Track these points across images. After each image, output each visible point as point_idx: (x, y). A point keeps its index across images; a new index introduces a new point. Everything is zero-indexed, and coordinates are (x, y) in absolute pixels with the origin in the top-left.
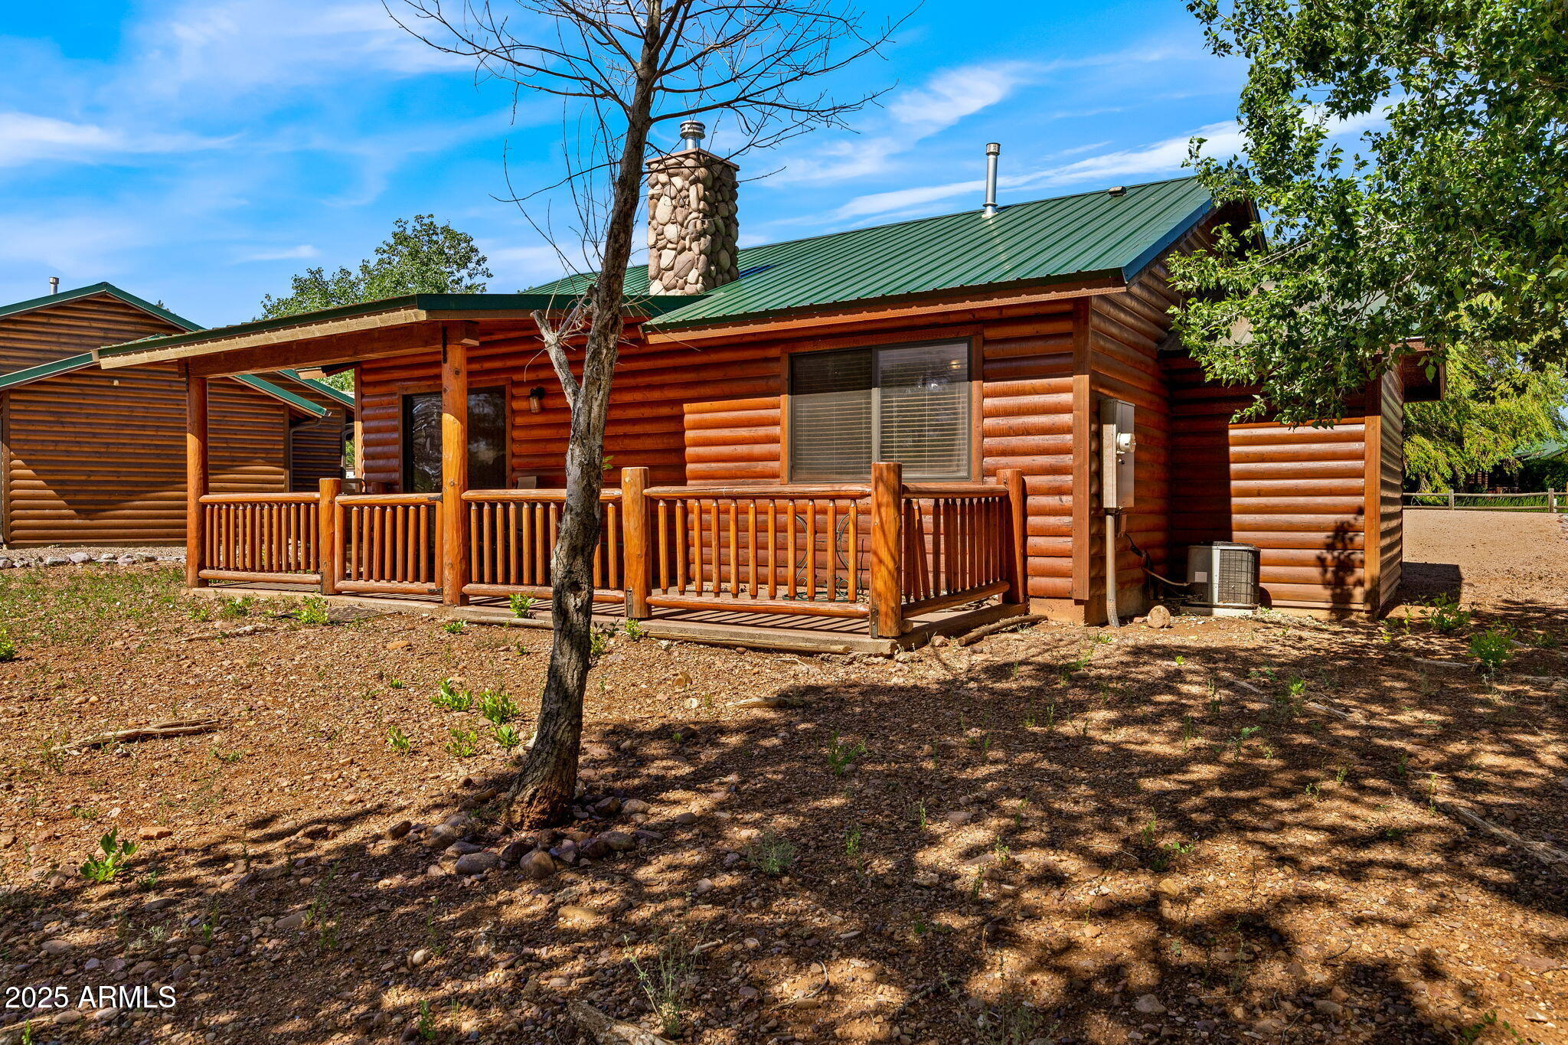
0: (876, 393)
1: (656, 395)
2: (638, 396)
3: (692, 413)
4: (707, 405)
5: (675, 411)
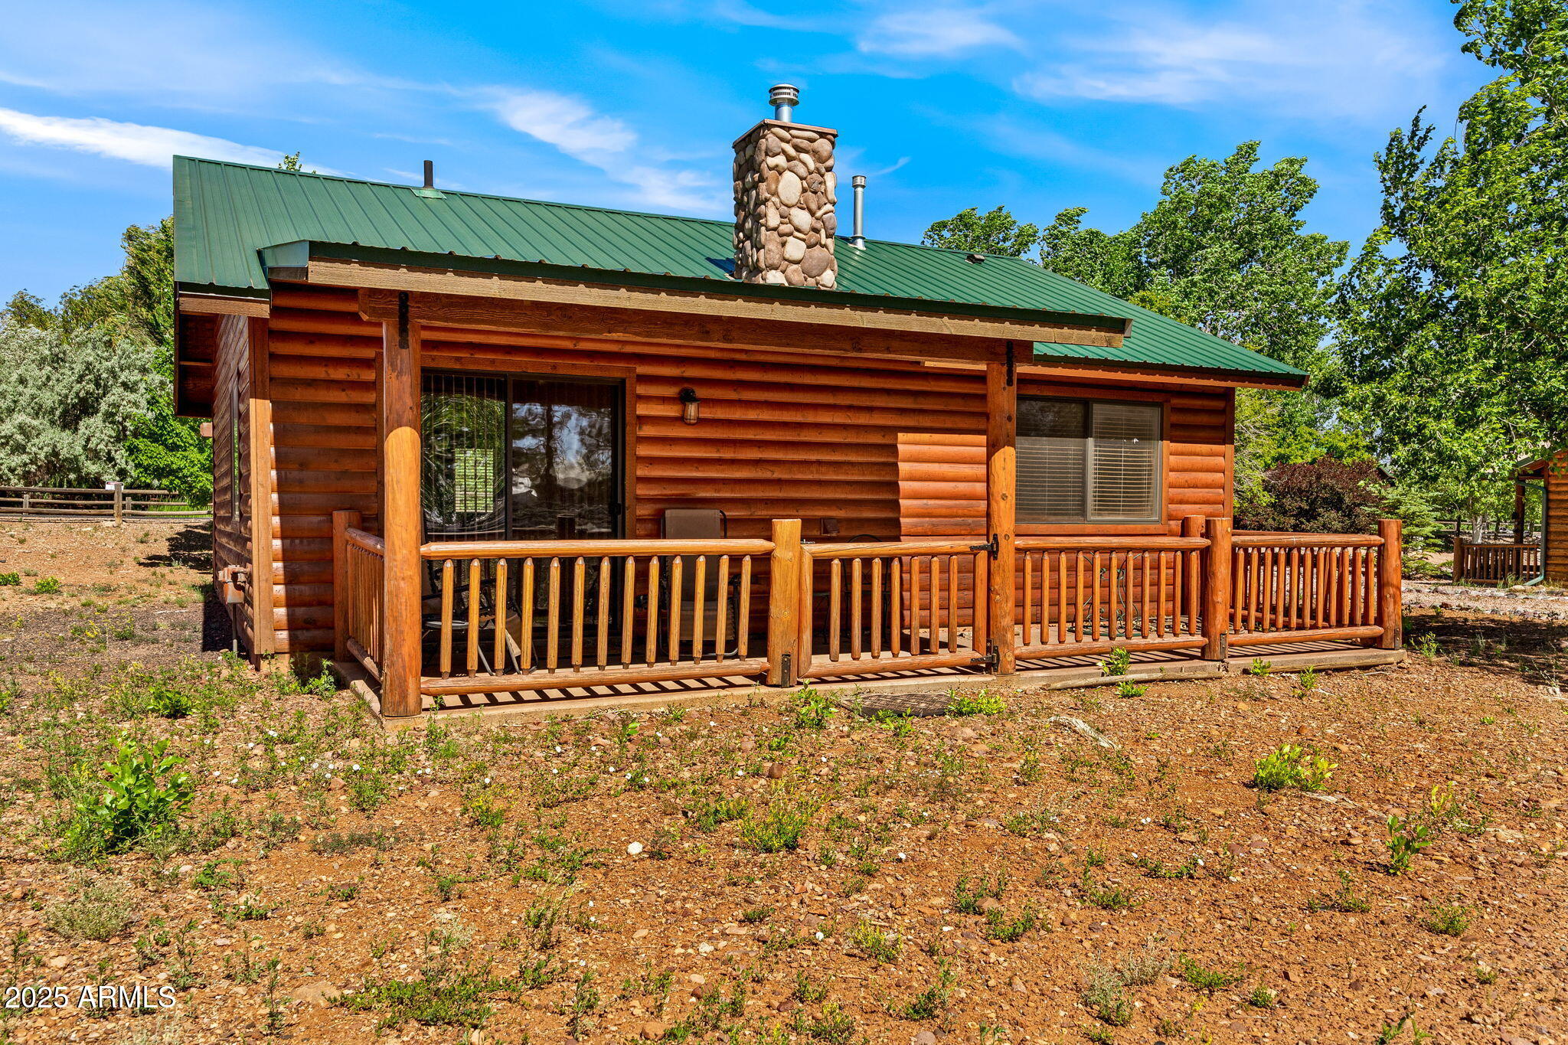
0: (1091, 441)
1: (863, 419)
2: (839, 418)
3: (907, 444)
4: (926, 437)
5: (887, 441)
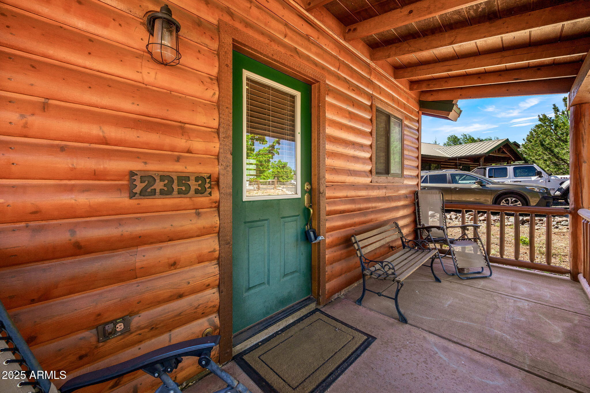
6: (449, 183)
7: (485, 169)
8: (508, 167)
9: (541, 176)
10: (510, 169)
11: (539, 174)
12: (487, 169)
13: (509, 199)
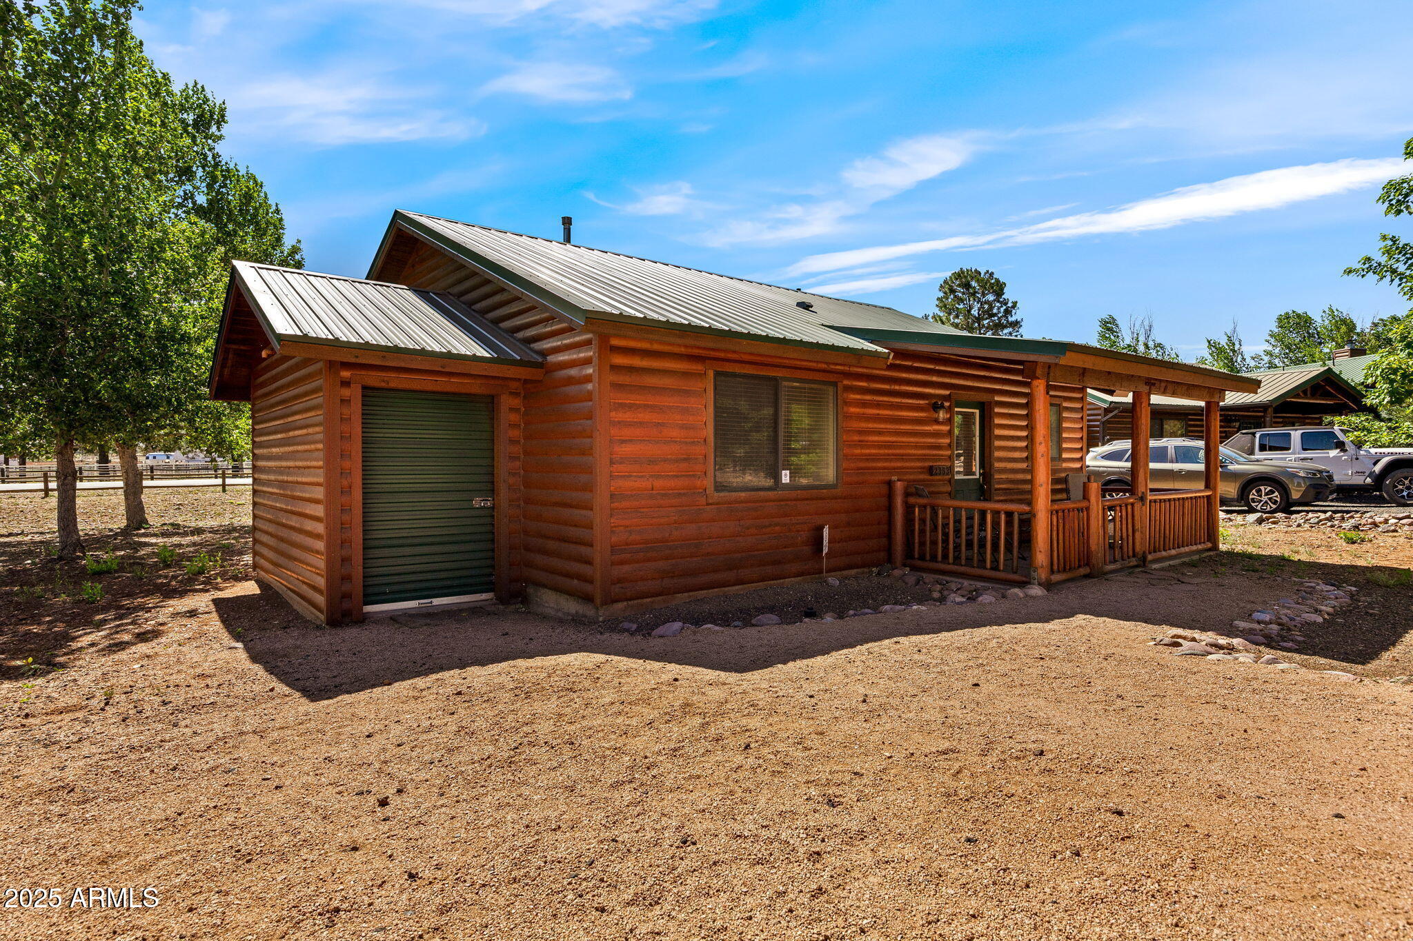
6: (1172, 462)
7: (1254, 434)
8: (1292, 433)
9: (1344, 450)
10: (1296, 435)
11: (1341, 445)
12: (1258, 435)
13: (1262, 488)
